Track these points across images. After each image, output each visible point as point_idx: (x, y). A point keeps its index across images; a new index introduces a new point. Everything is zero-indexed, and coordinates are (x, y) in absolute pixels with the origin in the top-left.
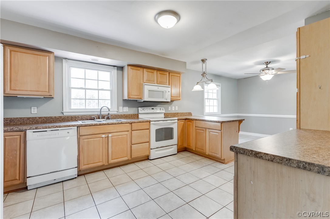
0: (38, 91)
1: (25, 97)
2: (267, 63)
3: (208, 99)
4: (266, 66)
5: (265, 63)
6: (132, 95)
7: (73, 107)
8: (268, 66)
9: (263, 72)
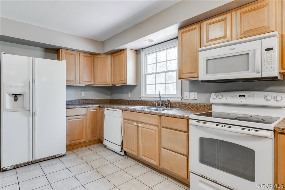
0: (120, 81)
1: (119, 85)
6: (183, 74)
7: (148, 93)
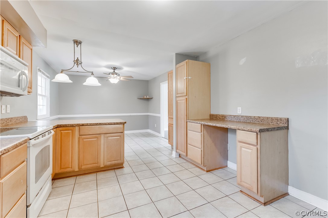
2: (115, 68)
3: (42, 95)
4: (113, 71)
5: (113, 68)
8: (115, 71)
9: (112, 75)
